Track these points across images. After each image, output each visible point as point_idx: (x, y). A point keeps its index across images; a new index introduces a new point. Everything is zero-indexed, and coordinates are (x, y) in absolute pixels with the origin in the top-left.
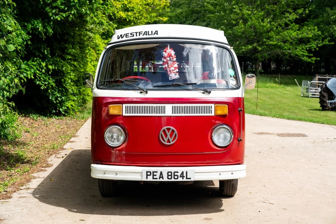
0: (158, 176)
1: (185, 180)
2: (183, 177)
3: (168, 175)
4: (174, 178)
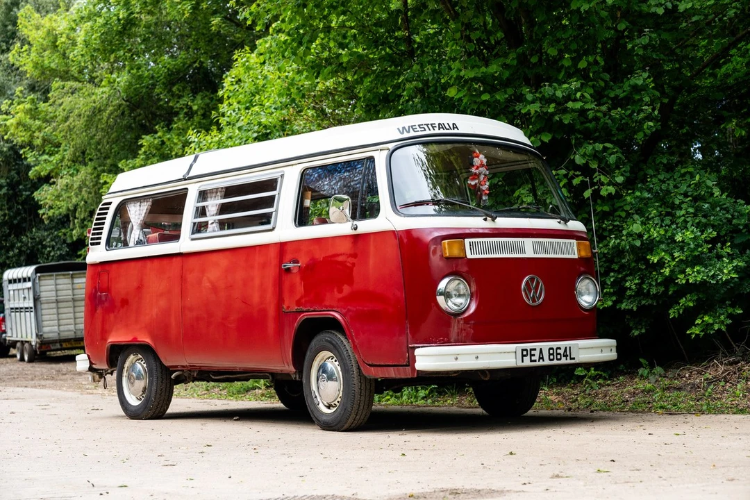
0: (536, 358)
1: (569, 361)
3: (550, 354)
4: (557, 359)
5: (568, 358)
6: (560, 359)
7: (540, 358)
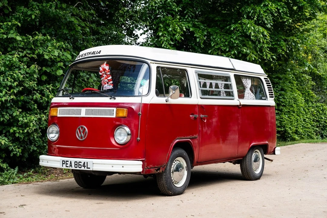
0: (68, 165)
1: (86, 169)
2: (85, 166)
3: (75, 165)
4: (79, 167)
5: (86, 167)
6: (81, 168)
7: (70, 166)
